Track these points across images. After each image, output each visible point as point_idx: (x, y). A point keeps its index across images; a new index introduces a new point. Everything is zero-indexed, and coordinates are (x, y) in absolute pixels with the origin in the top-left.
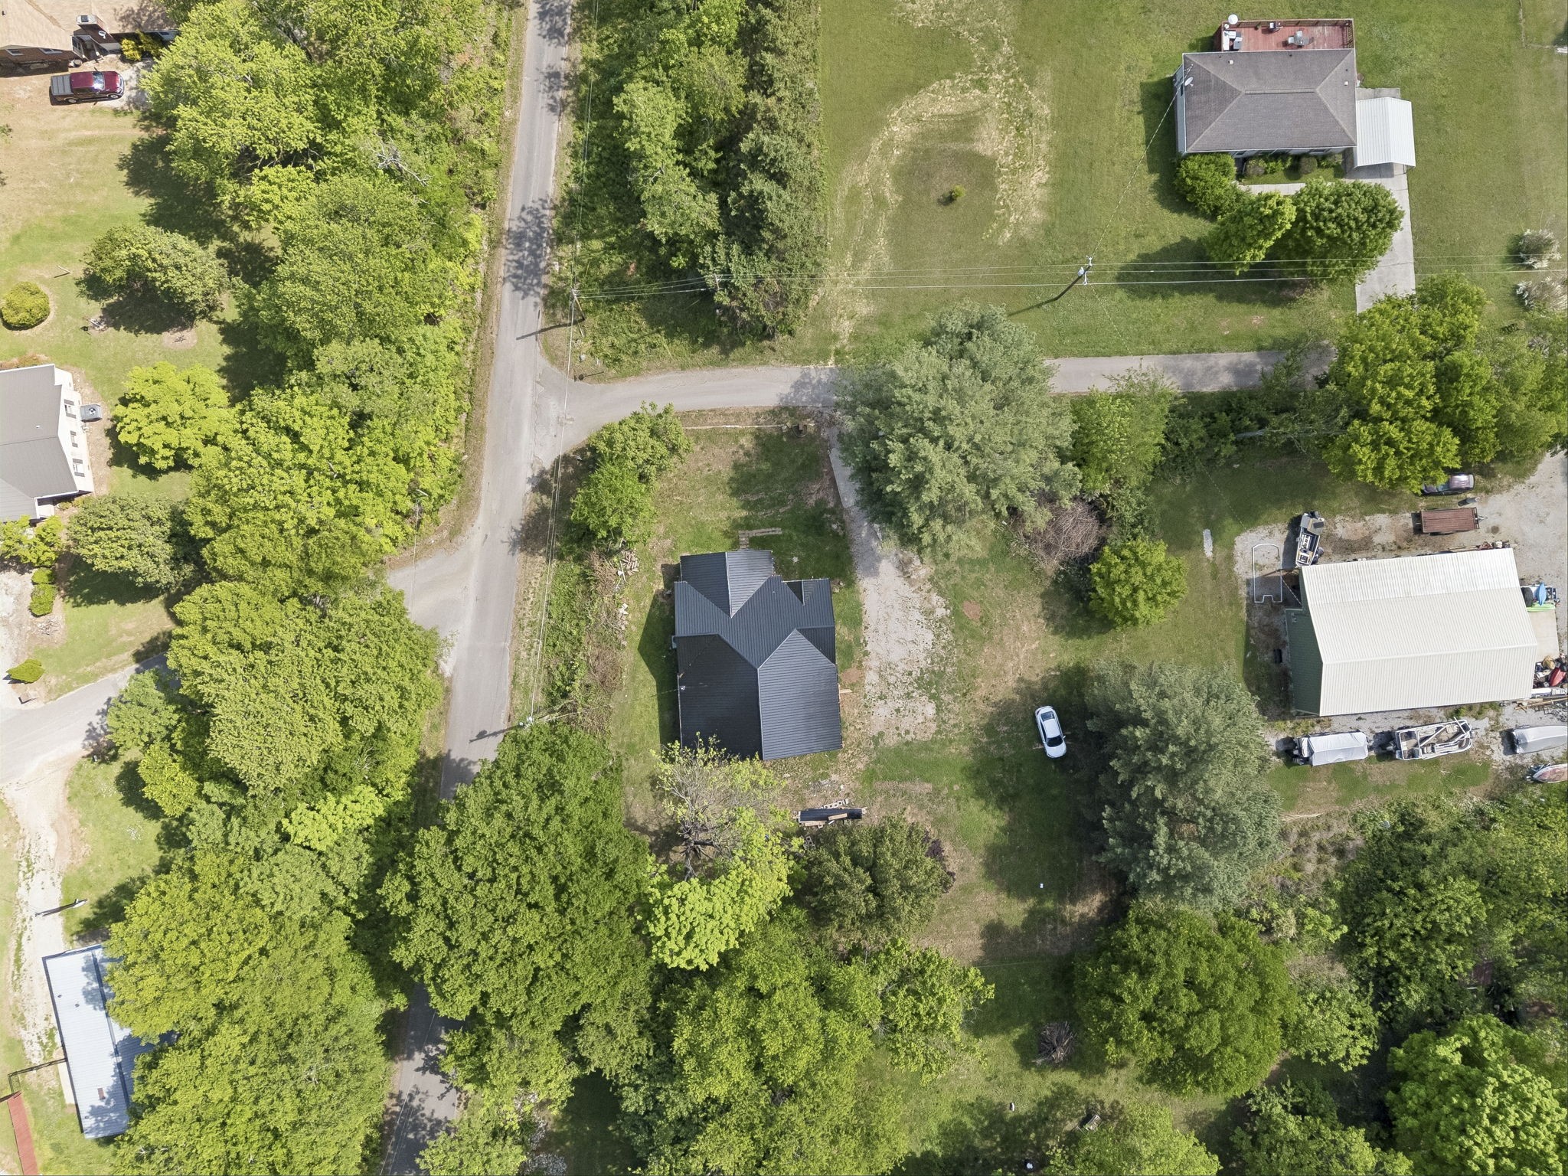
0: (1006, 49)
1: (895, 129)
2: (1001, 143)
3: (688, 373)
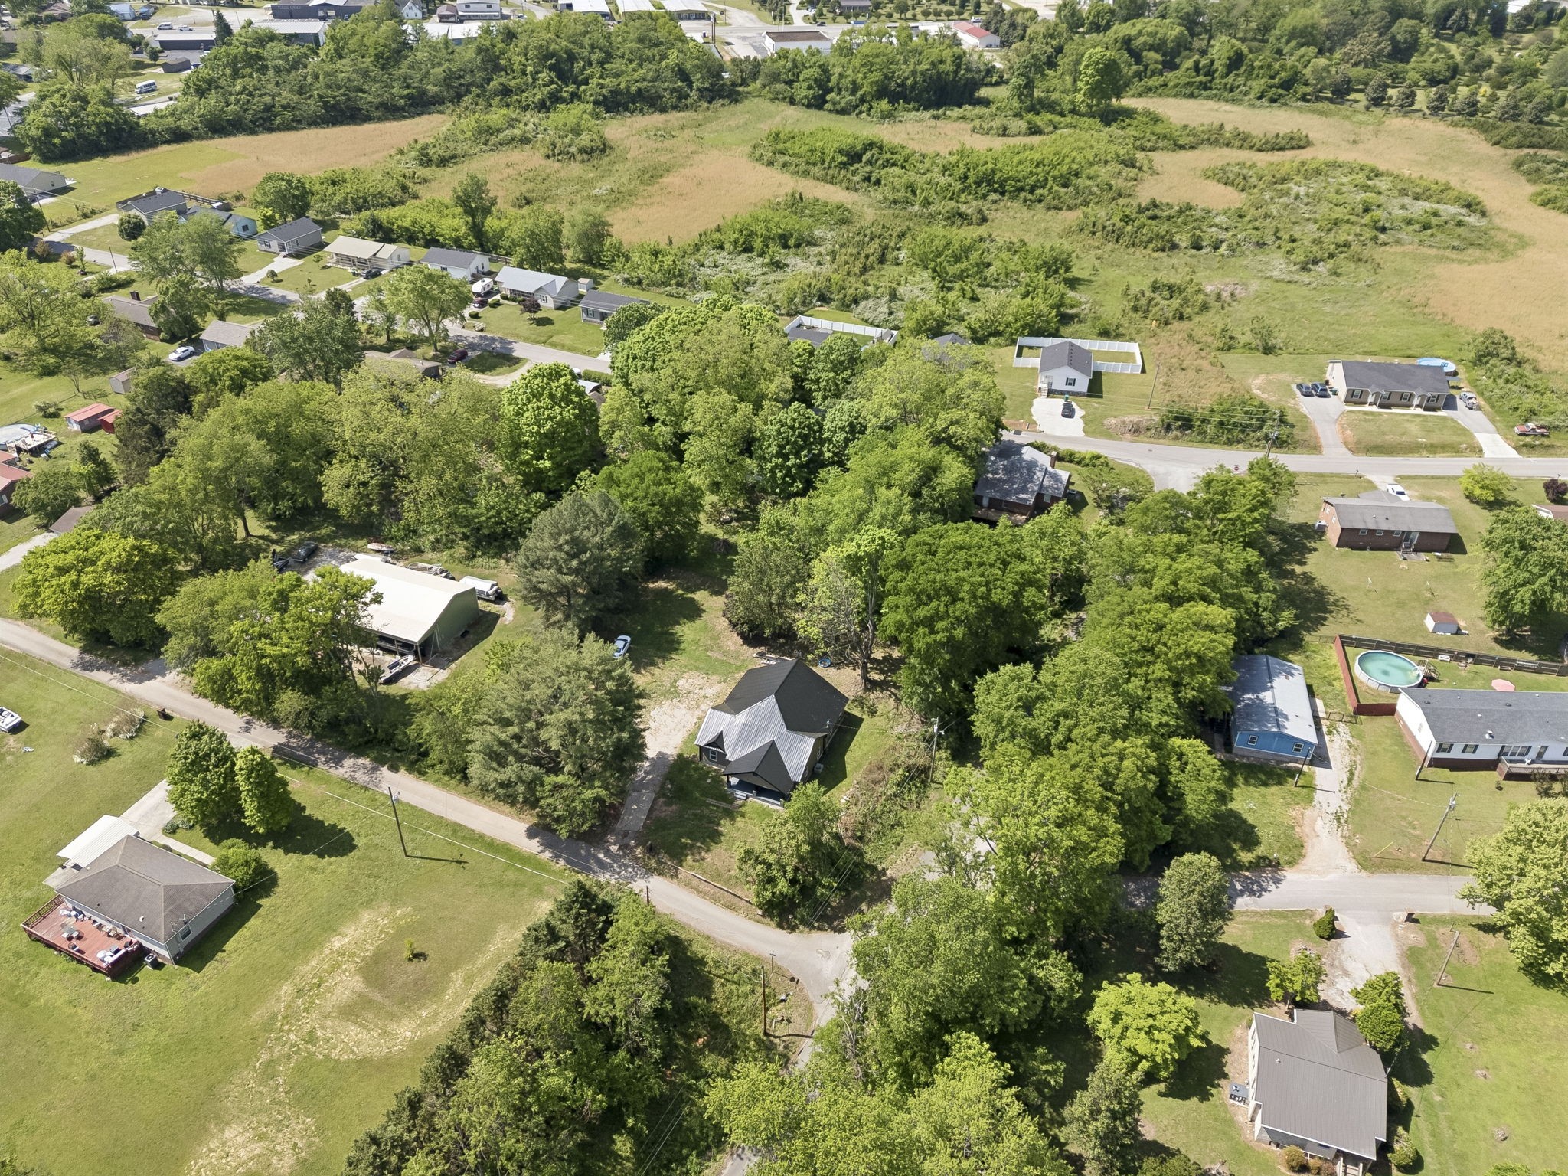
0: (265, 1056)
1: (409, 1034)
2: (342, 981)
3: (706, 932)
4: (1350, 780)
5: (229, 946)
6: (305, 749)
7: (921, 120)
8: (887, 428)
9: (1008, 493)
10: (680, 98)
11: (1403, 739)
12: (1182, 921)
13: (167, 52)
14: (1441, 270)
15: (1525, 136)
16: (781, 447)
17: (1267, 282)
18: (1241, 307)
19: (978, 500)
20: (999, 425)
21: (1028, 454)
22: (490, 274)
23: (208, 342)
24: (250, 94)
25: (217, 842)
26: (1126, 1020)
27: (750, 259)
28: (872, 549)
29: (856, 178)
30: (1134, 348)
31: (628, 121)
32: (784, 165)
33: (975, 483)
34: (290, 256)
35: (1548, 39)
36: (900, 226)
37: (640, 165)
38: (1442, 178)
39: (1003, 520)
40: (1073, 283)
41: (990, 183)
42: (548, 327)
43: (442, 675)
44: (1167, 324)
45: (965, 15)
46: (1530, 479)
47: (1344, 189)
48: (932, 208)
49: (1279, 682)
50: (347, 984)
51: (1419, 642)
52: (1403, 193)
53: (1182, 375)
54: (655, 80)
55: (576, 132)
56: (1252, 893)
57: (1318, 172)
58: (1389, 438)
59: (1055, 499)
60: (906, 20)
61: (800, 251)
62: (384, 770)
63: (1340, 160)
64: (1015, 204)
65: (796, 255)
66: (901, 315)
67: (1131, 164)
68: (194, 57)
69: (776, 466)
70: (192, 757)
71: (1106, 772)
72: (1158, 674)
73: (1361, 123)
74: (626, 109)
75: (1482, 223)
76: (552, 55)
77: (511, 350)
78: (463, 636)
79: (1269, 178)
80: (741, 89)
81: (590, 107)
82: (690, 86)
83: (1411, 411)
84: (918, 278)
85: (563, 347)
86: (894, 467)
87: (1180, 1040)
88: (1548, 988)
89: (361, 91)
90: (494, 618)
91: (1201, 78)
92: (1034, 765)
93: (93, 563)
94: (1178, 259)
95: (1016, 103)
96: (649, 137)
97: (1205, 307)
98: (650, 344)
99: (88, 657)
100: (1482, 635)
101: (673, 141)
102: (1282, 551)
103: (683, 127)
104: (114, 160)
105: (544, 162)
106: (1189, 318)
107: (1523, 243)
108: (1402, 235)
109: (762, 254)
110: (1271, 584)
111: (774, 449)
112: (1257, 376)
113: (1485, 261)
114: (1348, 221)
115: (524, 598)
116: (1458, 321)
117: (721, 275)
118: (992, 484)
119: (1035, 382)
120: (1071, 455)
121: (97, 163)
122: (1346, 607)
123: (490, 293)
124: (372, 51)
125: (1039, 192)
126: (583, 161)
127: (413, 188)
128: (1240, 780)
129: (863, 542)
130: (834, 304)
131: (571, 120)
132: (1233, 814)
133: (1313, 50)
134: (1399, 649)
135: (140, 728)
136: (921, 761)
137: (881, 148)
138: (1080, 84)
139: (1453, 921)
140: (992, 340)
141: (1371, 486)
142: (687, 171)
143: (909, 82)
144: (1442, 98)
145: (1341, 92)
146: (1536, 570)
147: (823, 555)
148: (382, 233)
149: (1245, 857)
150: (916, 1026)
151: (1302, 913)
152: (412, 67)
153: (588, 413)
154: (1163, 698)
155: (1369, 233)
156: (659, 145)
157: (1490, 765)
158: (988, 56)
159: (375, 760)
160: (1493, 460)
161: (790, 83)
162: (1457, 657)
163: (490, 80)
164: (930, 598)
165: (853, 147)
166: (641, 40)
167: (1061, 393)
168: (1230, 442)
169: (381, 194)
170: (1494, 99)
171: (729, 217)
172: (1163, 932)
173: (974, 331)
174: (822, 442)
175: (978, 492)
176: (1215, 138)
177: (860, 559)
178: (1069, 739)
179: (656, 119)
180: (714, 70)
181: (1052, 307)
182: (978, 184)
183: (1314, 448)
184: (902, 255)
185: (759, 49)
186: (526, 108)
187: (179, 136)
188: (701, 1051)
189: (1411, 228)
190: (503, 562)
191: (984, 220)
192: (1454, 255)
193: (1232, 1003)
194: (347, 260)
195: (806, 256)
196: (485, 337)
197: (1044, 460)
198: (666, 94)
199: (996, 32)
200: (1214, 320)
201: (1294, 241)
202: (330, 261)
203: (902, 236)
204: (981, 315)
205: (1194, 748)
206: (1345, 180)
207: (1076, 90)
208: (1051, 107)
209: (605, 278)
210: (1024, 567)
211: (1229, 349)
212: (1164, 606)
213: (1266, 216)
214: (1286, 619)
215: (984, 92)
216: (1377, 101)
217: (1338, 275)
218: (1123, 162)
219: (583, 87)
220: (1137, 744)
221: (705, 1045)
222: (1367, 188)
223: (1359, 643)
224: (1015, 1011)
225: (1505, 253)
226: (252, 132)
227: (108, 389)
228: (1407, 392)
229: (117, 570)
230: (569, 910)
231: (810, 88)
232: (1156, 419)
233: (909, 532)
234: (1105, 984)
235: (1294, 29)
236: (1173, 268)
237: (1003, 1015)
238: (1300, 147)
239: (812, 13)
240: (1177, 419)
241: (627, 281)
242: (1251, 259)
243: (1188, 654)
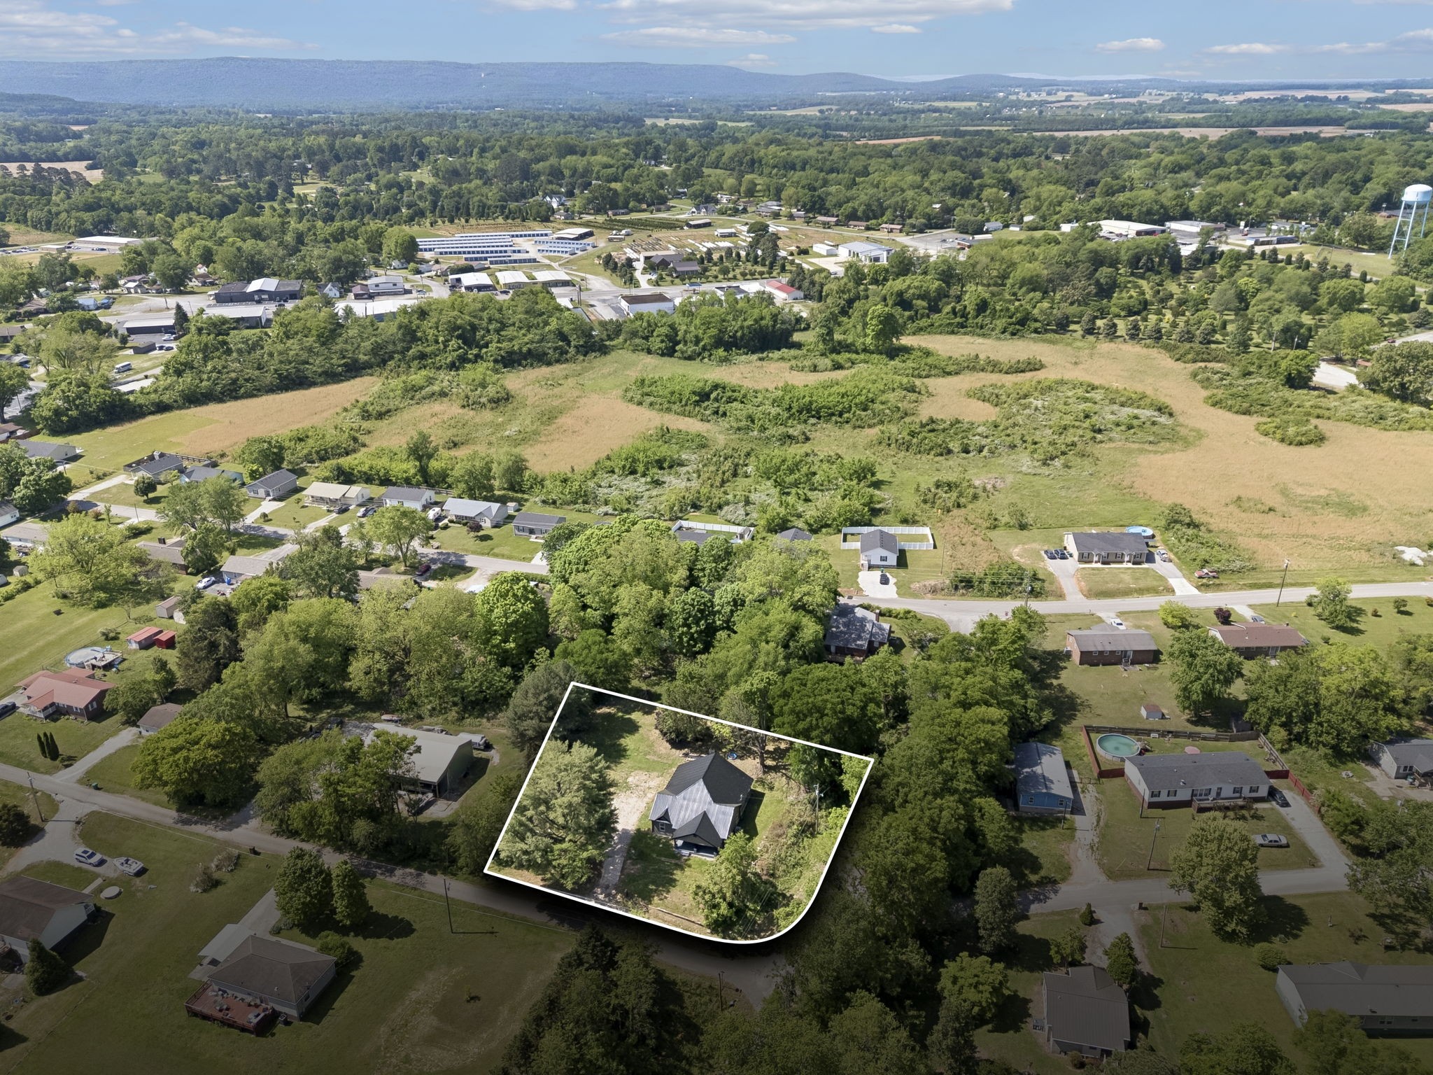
1: (476, 1050)
2: (422, 1021)
4: (1098, 822)
5: (337, 1005)
6: (366, 866)
7: (750, 362)
8: (760, 601)
9: (848, 641)
10: (561, 354)
11: (1130, 789)
12: (990, 914)
13: (133, 337)
14: (1142, 459)
15: (1198, 354)
16: (686, 619)
17: (1019, 476)
18: (1001, 496)
19: (828, 648)
20: (836, 593)
21: (860, 612)
22: (436, 504)
23: (227, 573)
24: (219, 372)
25: (314, 936)
26: (961, 982)
27: (636, 480)
28: (762, 686)
29: (708, 412)
30: (926, 531)
31: (522, 373)
32: (651, 404)
33: (825, 636)
34: (274, 499)
35: (1214, 275)
36: (746, 447)
37: (538, 410)
38: (1140, 388)
39: (848, 659)
40: (877, 485)
41: (809, 411)
42: (489, 542)
43: (455, 805)
44: (949, 511)
45: (775, 274)
46: (1207, 608)
47: (1070, 401)
48: (767, 433)
49: (1045, 759)
50: (427, 1022)
51: (1138, 726)
52: (1113, 402)
53: (962, 549)
54: (541, 341)
55: (483, 385)
56: (1040, 901)
57: (1050, 388)
58: (1111, 586)
59: (882, 644)
60: (729, 280)
61: (673, 471)
62: (426, 875)
63: (1066, 378)
64: (829, 426)
65: (670, 474)
66: (755, 515)
67: (912, 389)
68: (158, 339)
69: (683, 633)
70: (299, 872)
71: (932, 820)
72: (961, 756)
73: (1079, 348)
74: (520, 365)
75: (1170, 422)
76: (459, 328)
77: (464, 562)
78: (465, 776)
79: (1014, 396)
80: (607, 343)
81: (491, 364)
82: (569, 344)
83: (1124, 565)
84: (763, 487)
85: (503, 556)
86: (768, 629)
87: (996, 991)
88: (1231, 942)
89: (307, 363)
90: (486, 762)
91: (958, 320)
92: (885, 818)
93: (197, 743)
94: (953, 461)
95: (821, 346)
96: (541, 386)
97: (975, 497)
98: (582, 553)
99: (185, 816)
100: (1179, 718)
101: (560, 388)
102: (1042, 670)
103: (566, 377)
104: (111, 430)
105: (461, 411)
106: (965, 506)
107: (1200, 435)
108: (1113, 435)
109: (644, 475)
110: (1033, 692)
111: (680, 621)
112: (1016, 546)
113: (1174, 450)
114: (1073, 426)
115: (513, 743)
116: (1154, 498)
117: (616, 493)
118: (835, 636)
119: (858, 560)
120: (890, 611)
121: (96, 433)
122: (1089, 706)
123: (438, 519)
124: (314, 332)
125: (846, 415)
126: (492, 409)
127: (362, 438)
128: (1026, 827)
129: (755, 682)
130: (704, 510)
131: (479, 377)
132: (1024, 851)
133: (1038, 294)
134: (1125, 732)
135: (237, 862)
136: (809, 819)
137: (724, 388)
138: (868, 331)
139: (1169, 907)
140: (824, 530)
141: (1100, 620)
142: (575, 412)
143: (739, 334)
144: (1136, 327)
145: (1063, 326)
146: (1202, 670)
147: (728, 693)
148: (346, 477)
149: (1033, 878)
150: (827, 987)
151: (1072, 911)
152: (346, 342)
153: (540, 606)
154: (966, 772)
155: (1089, 434)
156: (550, 392)
157: (1187, 804)
158: (796, 309)
159: (417, 869)
160: (1181, 597)
161: (646, 338)
162: (1164, 734)
163: (408, 349)
164: (806, 716)
165: (703, 389)
166: (527, 312)
167: (878, 567)
168: (1001, 595)
169: (338, 446)
170: (1174, 325)
171: (616, 448)
172: (980, 924)
173: (810, 525)
174: (714, 613)
175: (826, 643)
176: (973, 365)
177: (755, 693)
178: (906, 801)
179: (545, 371)
180: (586, 332)
181: (864, 505)
182: (800, 412)
183: (1061, 596)
184: (750, 469)
185: (618, 310)
186: (439, 368)
187: (162, 408)
188: (680, 1042)
189: (1119, 429)
190: (485, 720)
191: (807, 439)
192: (1150, 448)
193: (1031, 970)
194: (321, 500)
195: (678, 475)
196: (441, 553)
197: (871, 616)
198: (550, 351)
199: (799, 288)
200: (981, 505)
201: (1035, 443)
202: (307, 502)
203: (748, 455)
204: (814, 513)
205: (990, 805)
206: (1070, 394)
207: (866, 335)
208: (848, 348)
209: (526, 500)
210: (865, 690)
211: (995, 527)
212: (959, 710)
213: (1015, 425)
214: (1047, 716)
215: (797, 337)
216: (1090, 331)
217: (1069, 467)
218: (906, 389)
219: (484, 350)
220: (950, 801)
221: (683, 1038)
222: (1086, 400)
223: (1098, 730)
224: (889, 976)
225: (1187, 443)
226: (221, 401)
227: (153, 615)
228: (1119, 552)
229: (214, 747)
230: (587, 944)
231: (662, 341)
232: (948, 582)
233: (784, 673)
234: (946, 962)
235: (1024, 279)
236: (950, 469)
237: (882, 979)
238: (1036, 370)
239: (654, 277)
240: (961, 581)
241: (544, 502)
242: (1006, 459)
243: (978, 741)
